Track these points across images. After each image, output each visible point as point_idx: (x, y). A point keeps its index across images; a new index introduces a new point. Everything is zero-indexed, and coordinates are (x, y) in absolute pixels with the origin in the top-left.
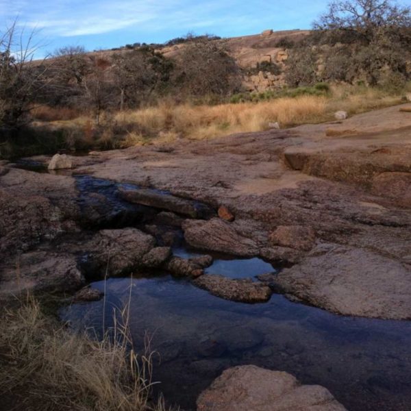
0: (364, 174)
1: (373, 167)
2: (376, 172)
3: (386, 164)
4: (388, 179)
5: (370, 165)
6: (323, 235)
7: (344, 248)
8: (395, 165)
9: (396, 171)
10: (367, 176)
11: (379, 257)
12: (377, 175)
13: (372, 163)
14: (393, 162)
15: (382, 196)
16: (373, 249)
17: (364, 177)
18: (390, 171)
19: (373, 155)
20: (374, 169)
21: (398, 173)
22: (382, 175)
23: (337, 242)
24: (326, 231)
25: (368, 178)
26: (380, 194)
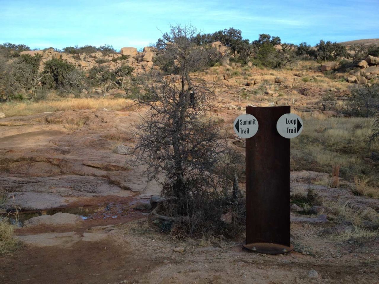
0: (4, 164)
1: (9, 160)
2: (10, 162)
3: (15, 158)
4: (18, 165)
5: (7, 159)
6: (9, 190)
7: (21, 193)
8: (20, 158)
9: (21, 161)
10: (5, 165)
11: (38, 193)
12: (12, 164)
13: (8, 158)
14: (19, 157)
15: (17, 173)
16: (34, 191)
17: (4, 165)
18: (18, 161)
19: (6, 154)
20: (9, 161)
21: (23, 162)
22: (14, 164)
23: (17, 191)
24: (10, 188)
25: (6, 166)
26: (16, 173)
